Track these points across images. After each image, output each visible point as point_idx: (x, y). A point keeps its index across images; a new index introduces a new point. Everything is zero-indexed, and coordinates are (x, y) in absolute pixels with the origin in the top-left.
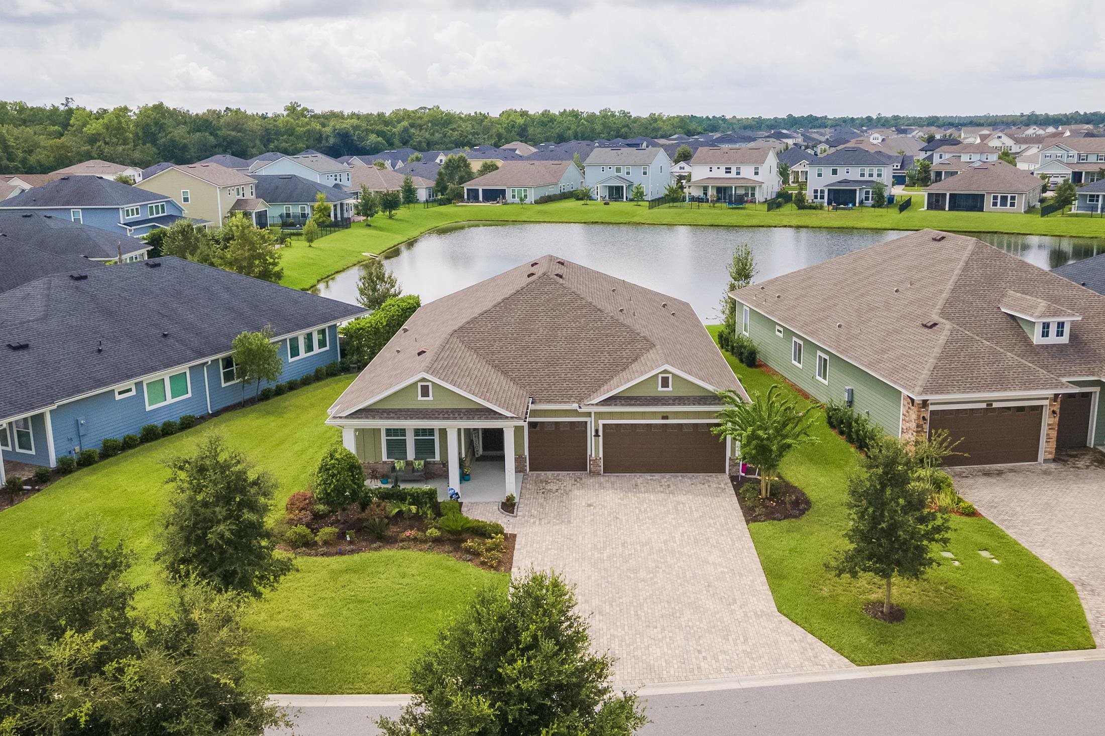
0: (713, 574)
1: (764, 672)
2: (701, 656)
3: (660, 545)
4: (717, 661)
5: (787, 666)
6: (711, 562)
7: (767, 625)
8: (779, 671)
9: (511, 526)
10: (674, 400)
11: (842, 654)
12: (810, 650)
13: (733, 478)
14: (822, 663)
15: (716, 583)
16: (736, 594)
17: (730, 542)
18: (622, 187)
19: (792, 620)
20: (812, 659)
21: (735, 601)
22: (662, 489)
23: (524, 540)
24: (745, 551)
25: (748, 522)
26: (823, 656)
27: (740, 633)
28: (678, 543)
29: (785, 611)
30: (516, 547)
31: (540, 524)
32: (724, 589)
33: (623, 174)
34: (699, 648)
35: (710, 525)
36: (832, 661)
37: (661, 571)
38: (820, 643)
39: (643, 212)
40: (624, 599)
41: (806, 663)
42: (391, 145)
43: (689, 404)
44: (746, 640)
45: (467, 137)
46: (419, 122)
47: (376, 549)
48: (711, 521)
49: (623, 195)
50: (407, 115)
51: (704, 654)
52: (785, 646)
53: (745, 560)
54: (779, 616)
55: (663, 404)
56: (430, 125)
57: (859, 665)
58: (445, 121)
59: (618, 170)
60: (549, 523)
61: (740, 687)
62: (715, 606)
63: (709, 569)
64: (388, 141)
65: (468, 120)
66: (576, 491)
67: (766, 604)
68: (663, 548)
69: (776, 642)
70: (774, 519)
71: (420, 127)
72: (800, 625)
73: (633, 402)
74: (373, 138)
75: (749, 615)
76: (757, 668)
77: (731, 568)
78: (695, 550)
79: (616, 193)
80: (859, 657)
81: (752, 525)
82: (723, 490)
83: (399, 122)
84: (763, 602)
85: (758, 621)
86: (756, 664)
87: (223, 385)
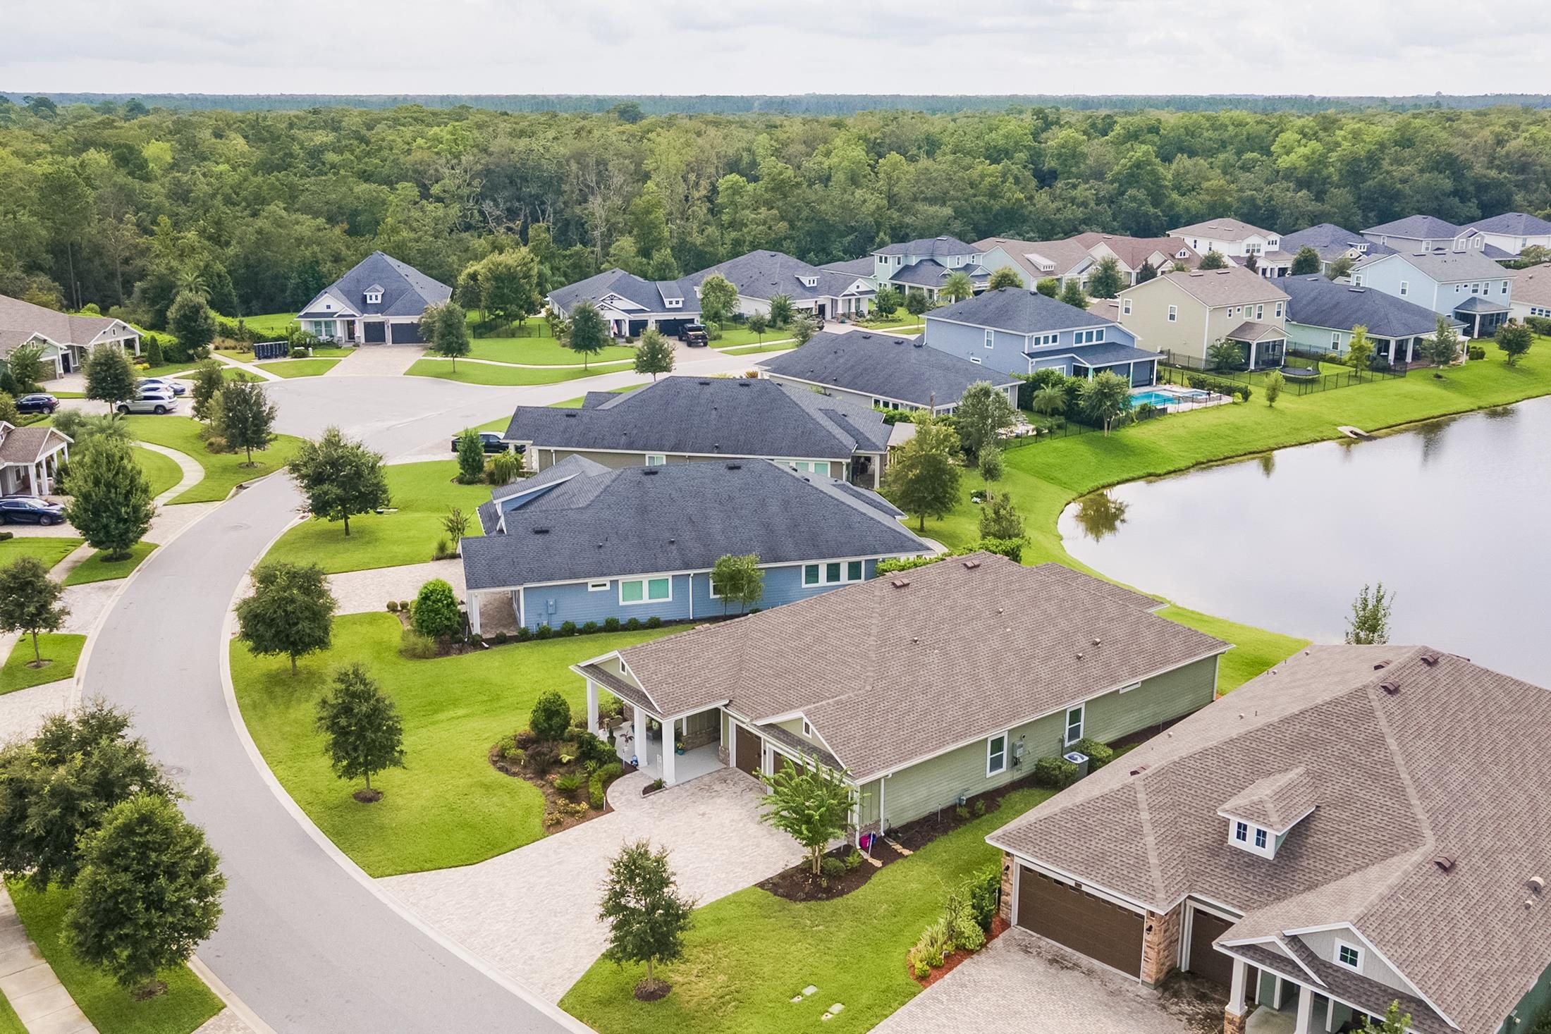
9: (626, 803)
10: (809, 749)
23: (609, 817)
25: (755, 884)
30: (594, 820)
60: (650, 813)
73: (782, 737)
87: (712, 596)
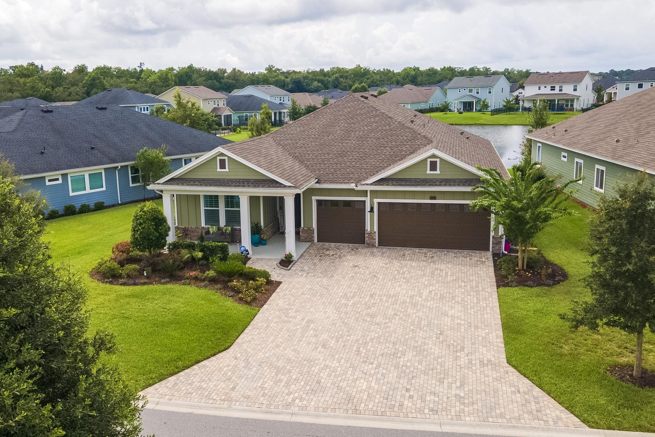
0: (449, 324)
1: (473, 419)
2: (407, 394)
3: (406, 298)
4: (423, 401)
5: (502, 416)
6: (450, 315)
7: (490, 374)
8: (490, 419)
9: (281, 276)
10: (441, 182)
11: (572, 413)
12: (534, 404)
13: (496, 256)
14: (545, 418)
15: (449, 332)
16: (466, 343)
17: (475, 301)
18: (473, 102)
19: (519, 371)
20: (535, 413)
21: (462, 349)
22: (425, 259)
23: (286, 286)
24: (488, 308)
25: (498, 286)
26: (548, 412)
27: (458, 377)
28: (424, 297)
29: (514, 363)
30: (277, 290)
31: (306, 276)
32: (455, 338)
33: (474, 93)
34: (409, 387)
35: (460, 287)
36: (559, 418)
37: (398, 317)
38: (547, 398)
39: (487, 117)
40: (352, 337)
41: (526, 416)
42: (326, 88)
43: (455, 185)
44: (462, 385)
45: (376, 82)
46: (346, 74)
47: (164, 283)
48: (463, 284)
49: (473, 107)
50: (339, 70)
51: (412, 393)
52: (505, 396)
53: (485, 316)
54: (506, 367)
55: (430, 185)
56: (352, 76)
57: (592, 427)
58: (363, 73)
59: (471, 91)
60: (314, 276)
61: (440, 430)
62: (440, 351)
63: (446, 320)
64: (325, 86)
65: (378, 73)
66: (348, 257)
67: (496, 355)
68: (408, 301)
69: (496, 391)
70: (527, 286)
71: (347, 78)
72: (528, 378)
73: (403, 183)
74: (316, 84)
75: (474, 362)
76: (466, 413)
77: (469, 321)
78: (438, 305)
79: (468, 106)
80: (593, 417)
81: (501, 289)
82: (483, 263)
83: (333, 75)
84: (493, 353)
85: (482, 369)
86: (466, 409)
87: (131, 185)
